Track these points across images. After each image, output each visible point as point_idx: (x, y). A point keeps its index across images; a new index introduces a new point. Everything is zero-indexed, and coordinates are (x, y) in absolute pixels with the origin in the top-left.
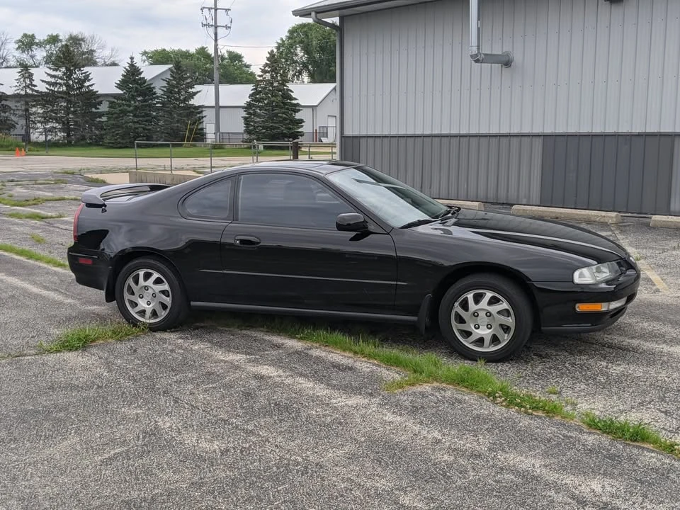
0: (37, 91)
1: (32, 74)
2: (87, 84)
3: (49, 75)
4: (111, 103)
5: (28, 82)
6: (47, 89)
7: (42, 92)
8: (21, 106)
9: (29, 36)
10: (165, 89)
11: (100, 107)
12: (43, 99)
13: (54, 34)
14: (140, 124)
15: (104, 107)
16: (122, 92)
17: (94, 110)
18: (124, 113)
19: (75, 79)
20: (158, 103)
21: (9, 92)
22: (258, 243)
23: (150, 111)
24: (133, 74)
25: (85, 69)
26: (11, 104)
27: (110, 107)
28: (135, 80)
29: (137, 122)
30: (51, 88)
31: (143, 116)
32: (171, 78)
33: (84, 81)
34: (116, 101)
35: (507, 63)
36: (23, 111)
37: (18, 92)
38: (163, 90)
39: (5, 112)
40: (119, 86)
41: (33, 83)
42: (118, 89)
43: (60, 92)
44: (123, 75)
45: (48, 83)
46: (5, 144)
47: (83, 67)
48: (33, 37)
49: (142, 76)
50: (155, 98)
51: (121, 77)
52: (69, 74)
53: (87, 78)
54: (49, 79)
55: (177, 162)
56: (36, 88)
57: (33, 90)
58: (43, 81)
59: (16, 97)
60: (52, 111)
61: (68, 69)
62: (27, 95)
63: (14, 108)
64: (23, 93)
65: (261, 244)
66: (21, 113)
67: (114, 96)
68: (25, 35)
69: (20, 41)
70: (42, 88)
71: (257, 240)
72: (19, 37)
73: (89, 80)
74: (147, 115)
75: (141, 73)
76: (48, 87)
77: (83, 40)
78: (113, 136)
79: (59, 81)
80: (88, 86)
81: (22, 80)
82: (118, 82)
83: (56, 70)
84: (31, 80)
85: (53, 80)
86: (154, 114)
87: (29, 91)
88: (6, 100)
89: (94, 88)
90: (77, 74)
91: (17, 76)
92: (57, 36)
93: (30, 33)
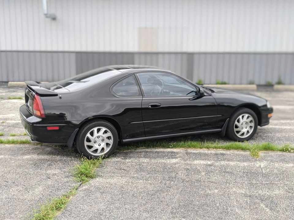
22: (160, 106)
35: (54, 19)
65: (161, 106)
71: (160, 105)
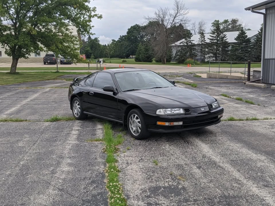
0: (206, 43)
1: (205, 36)
2: (225, 39)
3: (211, 36)
4: (233, 46)
5: (203, 39)
6: (210, 41)
7: (207, 43)
8: (200, 48)
9: (217, 21)
10: (256, 40)
11: (229, 48)
12: (208, 45)
13: (226, 19)
14: (243, 54)
15: (230, 48)
16: (237, 42)
17: (227, 49)
18: (237, 50)
19: (220, 37)
20: (252, 45)
21: (196, 43)
23: (248, 49)
24: (242, 34)
25: (224, 33)
26: (196, 48)
27: (232, 48)
28: (243, 36)
29: (242, 53)
30: (211, 41)
31: (245, 51)
32: (259, 35)
33: (224, 38)
34: (234, 45)
36: (200, 50)
37: (199, 43)
38: (254, 40)
39: (194, 51)
40: (236, 39)
41: (205, 39)
42: (235, 41)
43: (214, 43)
44: (238, 35)
45: (210, 39)
46: (191, 62)
47: (224, 32)
48: (218, 21)
49: (246, 35)
50: (251, 43)
51: (237, 36)
52: (218, 36)
53: (225, 36)
54: (211, 38)
55: (222, 69)
56: (206, 41)
57: (204, 42)
58: (208, 39)
59: (199, 45)
60: (210, 50)
61: (218, 34)
62: (202, 44)
63: (197, 49)
64: (201, 43)
66: (199, 51)
67: (234, 43)
68: (216, 21)
69: (213, 23)
70: (208, 41)
72: (213, 22)
73: (226, 37)
74: (246, 50)
75: (245, 34)
76: (210, 40)
77: (237, 21)
78: (232, 59)
79: (214, 38)
80: (225, 40)
81: (201, 38)
82: (236, 38)
83: (213, 34)
84: (204, 38)
85: (212, 38)
86: (250, 50)
87: (203, 42)
88: (195, 46)
89: (227, 40)
90: (222, 35)
91: (199, 37)
92: (227, 20)
93: (217, 20)
